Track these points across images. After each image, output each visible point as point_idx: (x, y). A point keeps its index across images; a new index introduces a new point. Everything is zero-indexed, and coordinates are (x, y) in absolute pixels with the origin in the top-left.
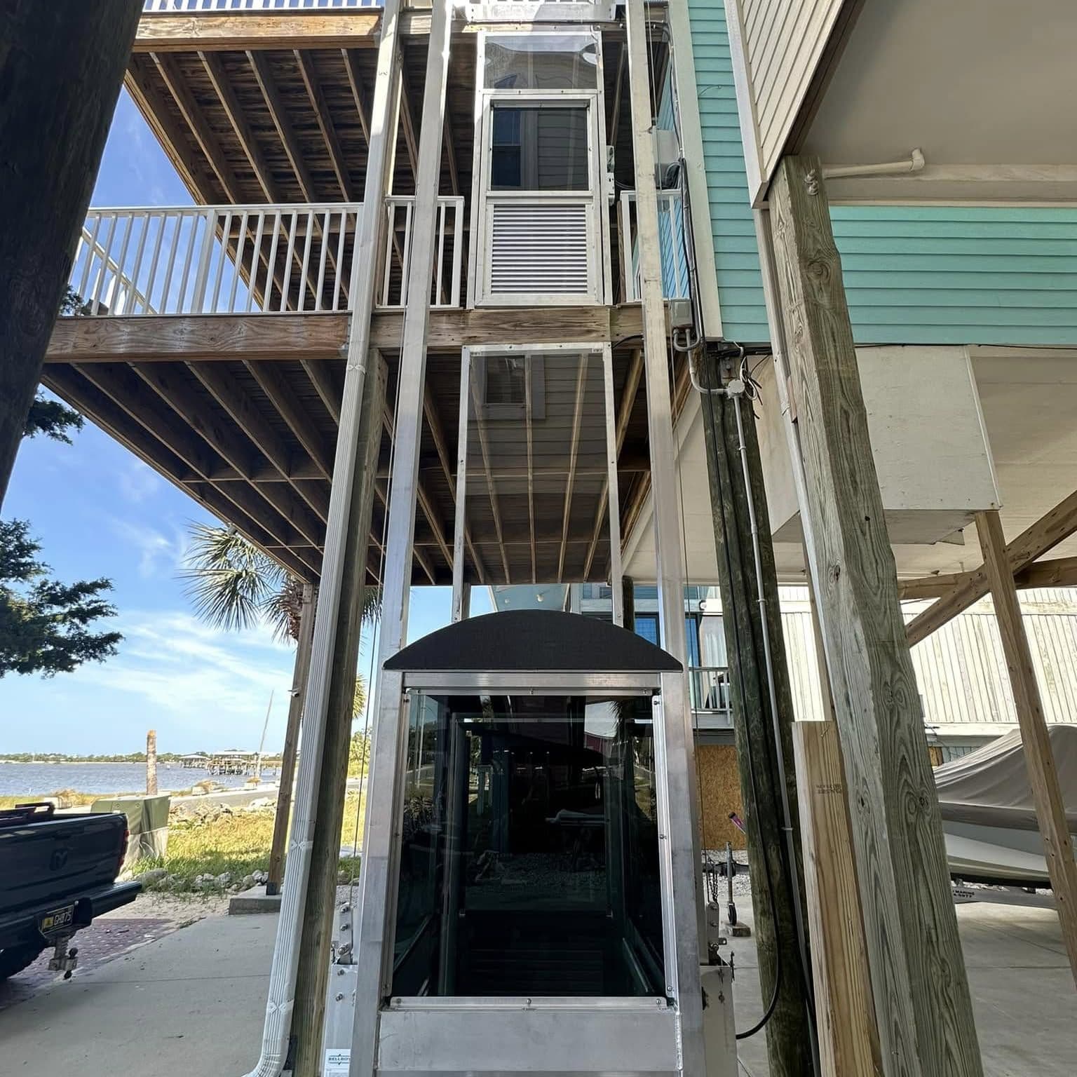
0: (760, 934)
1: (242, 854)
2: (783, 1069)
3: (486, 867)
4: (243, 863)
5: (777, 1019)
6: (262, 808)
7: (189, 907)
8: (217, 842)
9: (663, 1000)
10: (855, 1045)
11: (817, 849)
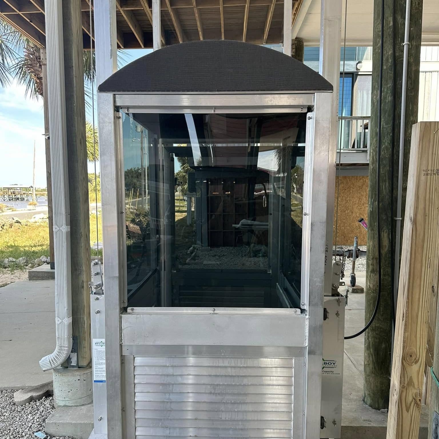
0: (369, 284)
1: (32, 247)
2: (372, 355)
3: (193, 254)
4: (34, 252)
5: (373, 330)
6: (41, 220)
7: (3, 276)
8: (15, 241)
9: (299, 310)
10: (418, 329)
11: (416, 215)
